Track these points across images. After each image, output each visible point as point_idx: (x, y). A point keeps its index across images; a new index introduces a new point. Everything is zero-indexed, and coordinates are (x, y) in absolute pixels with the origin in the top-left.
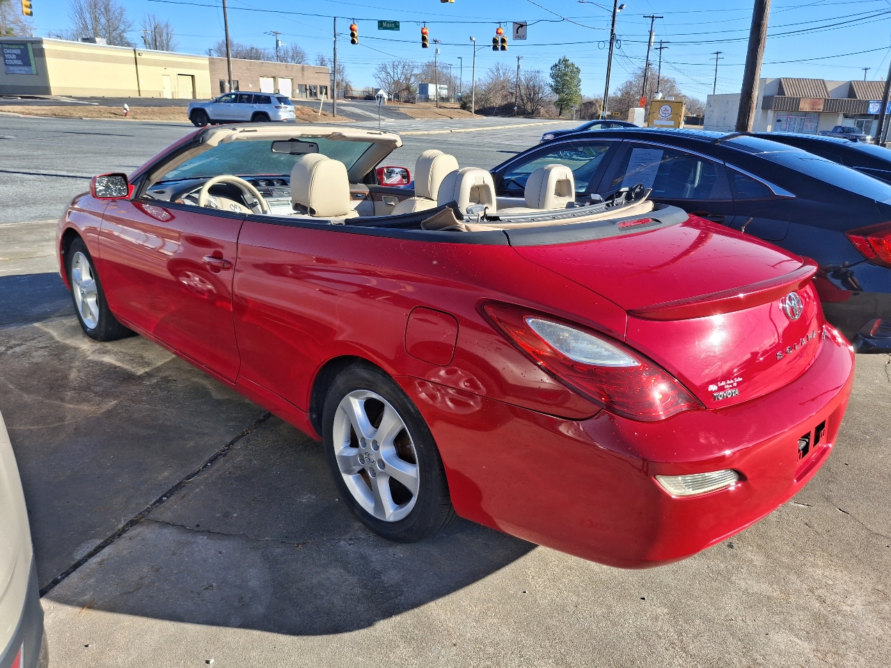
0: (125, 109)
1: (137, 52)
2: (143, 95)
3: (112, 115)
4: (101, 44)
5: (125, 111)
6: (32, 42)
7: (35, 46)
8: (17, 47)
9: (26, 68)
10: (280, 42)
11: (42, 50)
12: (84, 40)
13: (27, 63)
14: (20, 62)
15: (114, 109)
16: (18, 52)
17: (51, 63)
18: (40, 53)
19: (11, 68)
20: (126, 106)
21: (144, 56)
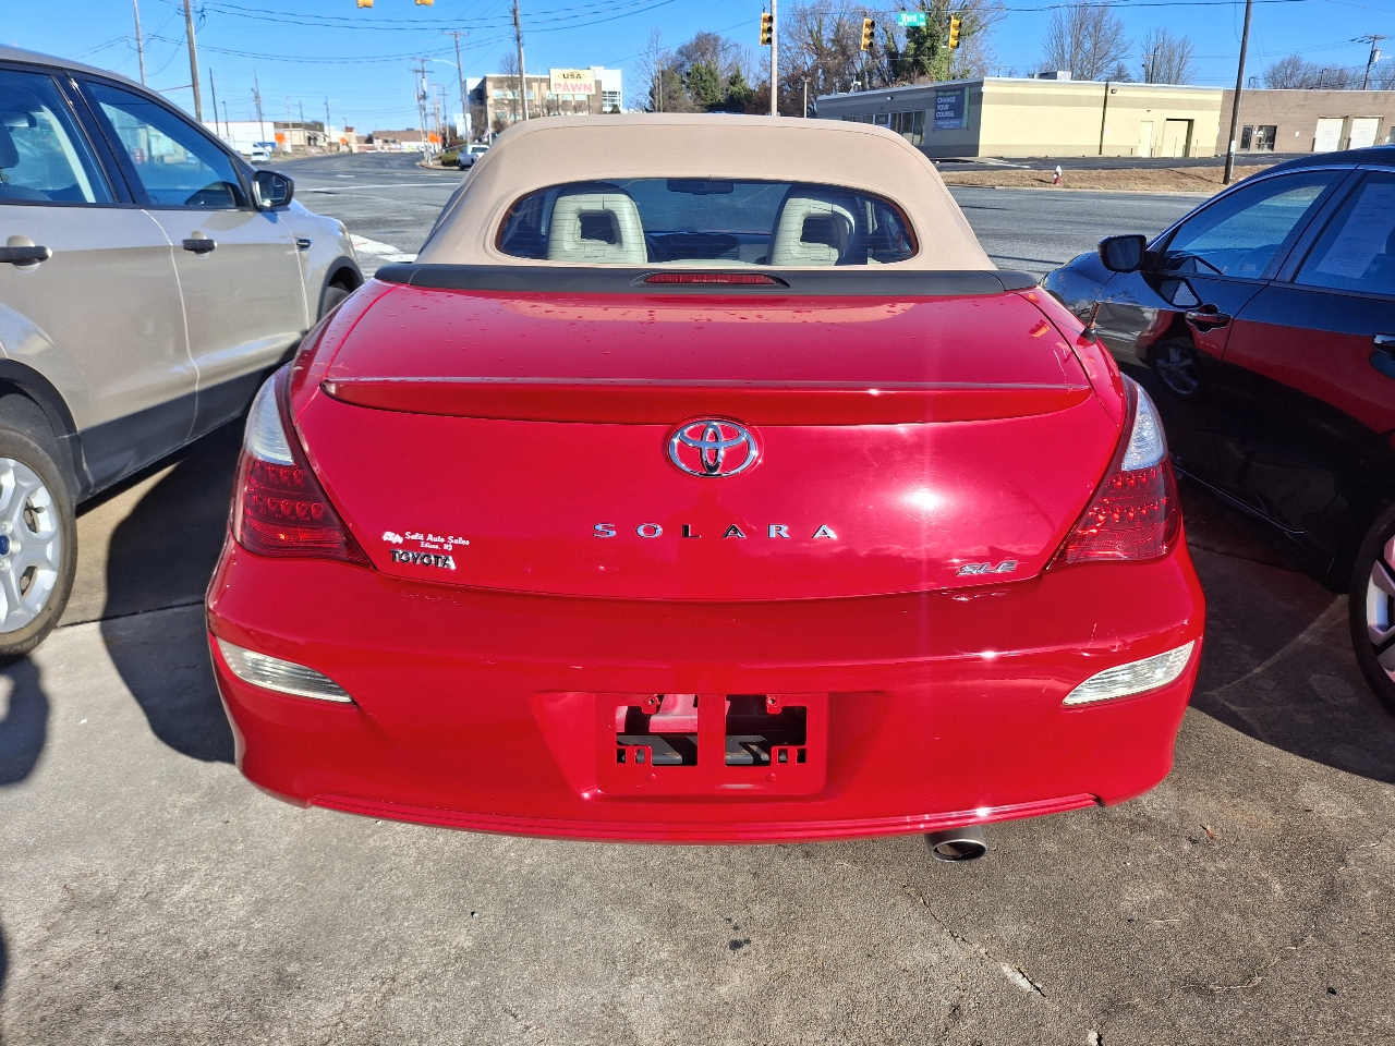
0: (1057, 173)
1: (1110, 88)
2: (1105, 154)
3: (1036, 183)
4: (1063, 80)
5: (1055, 176)
6: (971, 85)
7: (974, 90)
8: (952, 93)
9: (956, 122)
10: (1378, 53)
11: (981, 94)
12: (1043, 76)
13: (959, 115)
14: (952, 114)
15: (1044, 174)
16: (953, 100)
17: (988, 112)
18: (977, 99)
19: (940, 123)
20: (1059, 169)
21: (1118, 94)
